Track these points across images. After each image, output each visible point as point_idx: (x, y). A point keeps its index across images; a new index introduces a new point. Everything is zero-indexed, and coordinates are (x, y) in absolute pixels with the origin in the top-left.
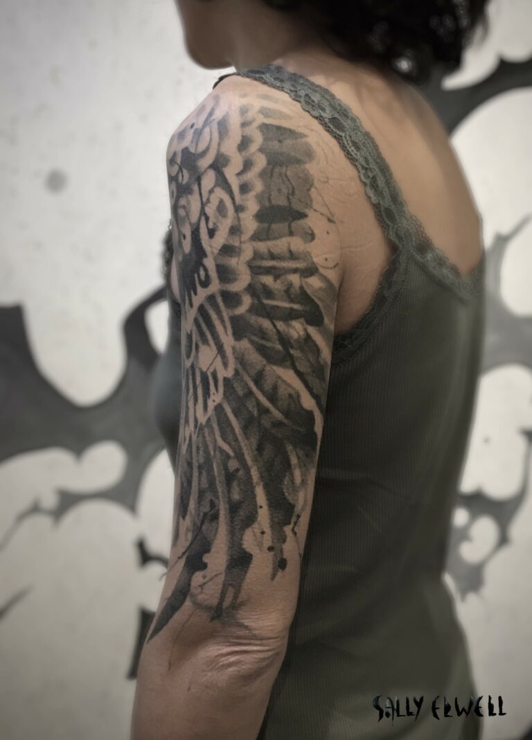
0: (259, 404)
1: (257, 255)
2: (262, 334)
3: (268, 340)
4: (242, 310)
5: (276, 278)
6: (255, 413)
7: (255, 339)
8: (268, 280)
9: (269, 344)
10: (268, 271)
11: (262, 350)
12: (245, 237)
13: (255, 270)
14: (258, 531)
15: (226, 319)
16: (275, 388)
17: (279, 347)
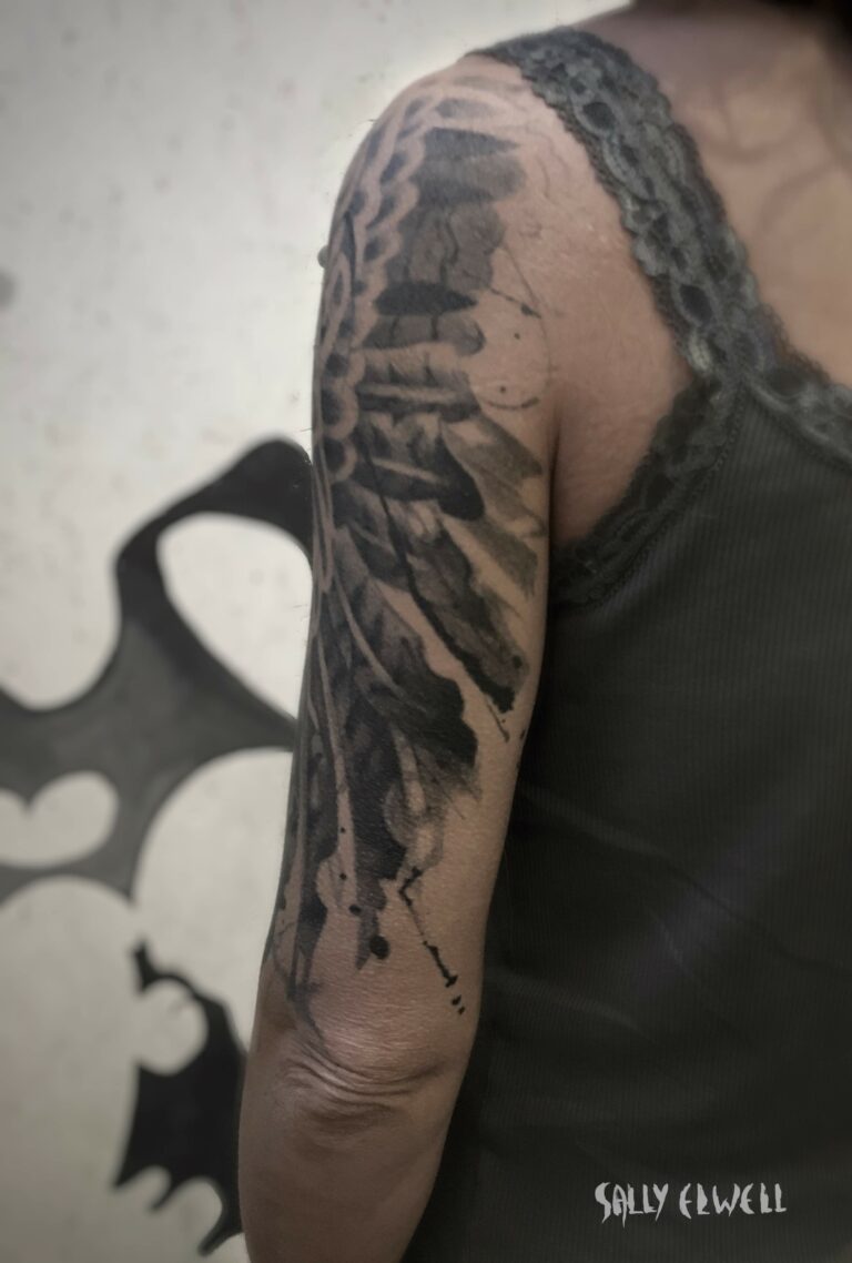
0: (354, 647)
1: (371, 376)
2: (367, 521)
3: (373, 531)
4: (345, 472)
5: (397, 418)
6: (349, 661)
7: (357, 527)
8: (383, 422)
9: (374, 540)
10: (387, 404)
11: (365, 549)
12: (357, 341)
13: (368, 403)
14: (337, 872)
16: (379, 621)
17: (390, 548)
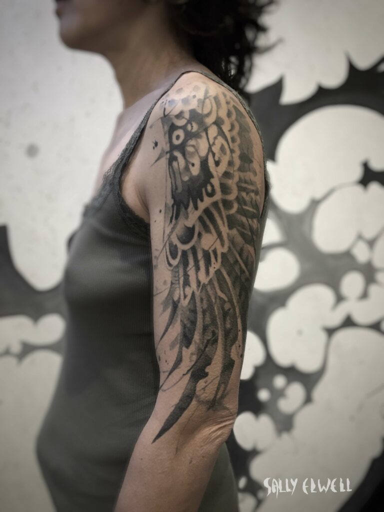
0: (241, 268)
1: (240, 180)
2: (243, 226)
3: (245, 229)
4: (233, 211)
5: (247, 194)
6: (239, 274)
7: (239, 228)
8: (244, 194)
9: (246, 232)
10: (245, 189)
11: (243, 235)
12: (236, 168)
13: (241, 189)
14: (238, 345)
15: (224, 216)
16: (247, 258)
17: (250, 234)
